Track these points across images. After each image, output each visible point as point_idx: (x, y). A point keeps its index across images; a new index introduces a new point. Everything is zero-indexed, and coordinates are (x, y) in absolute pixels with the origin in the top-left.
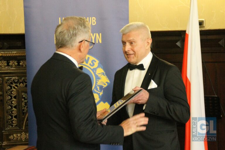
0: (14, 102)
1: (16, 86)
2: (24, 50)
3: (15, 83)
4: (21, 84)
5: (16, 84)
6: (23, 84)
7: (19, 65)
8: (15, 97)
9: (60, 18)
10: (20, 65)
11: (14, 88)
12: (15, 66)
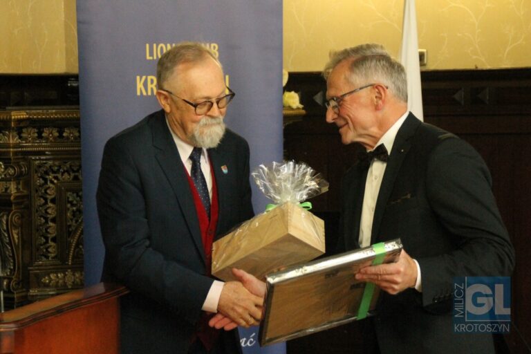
0: (52, 211)
1: (56, 178)
2: (77, 107)
3: (54, 172)
4: (66, 176)
5: (56, 175)
6: (69, 175)
7: (61, 136)
8: (53, 201)
9: (147, 46)
10: (63, 137)
11: (52, 182)
12: (54, 138)
